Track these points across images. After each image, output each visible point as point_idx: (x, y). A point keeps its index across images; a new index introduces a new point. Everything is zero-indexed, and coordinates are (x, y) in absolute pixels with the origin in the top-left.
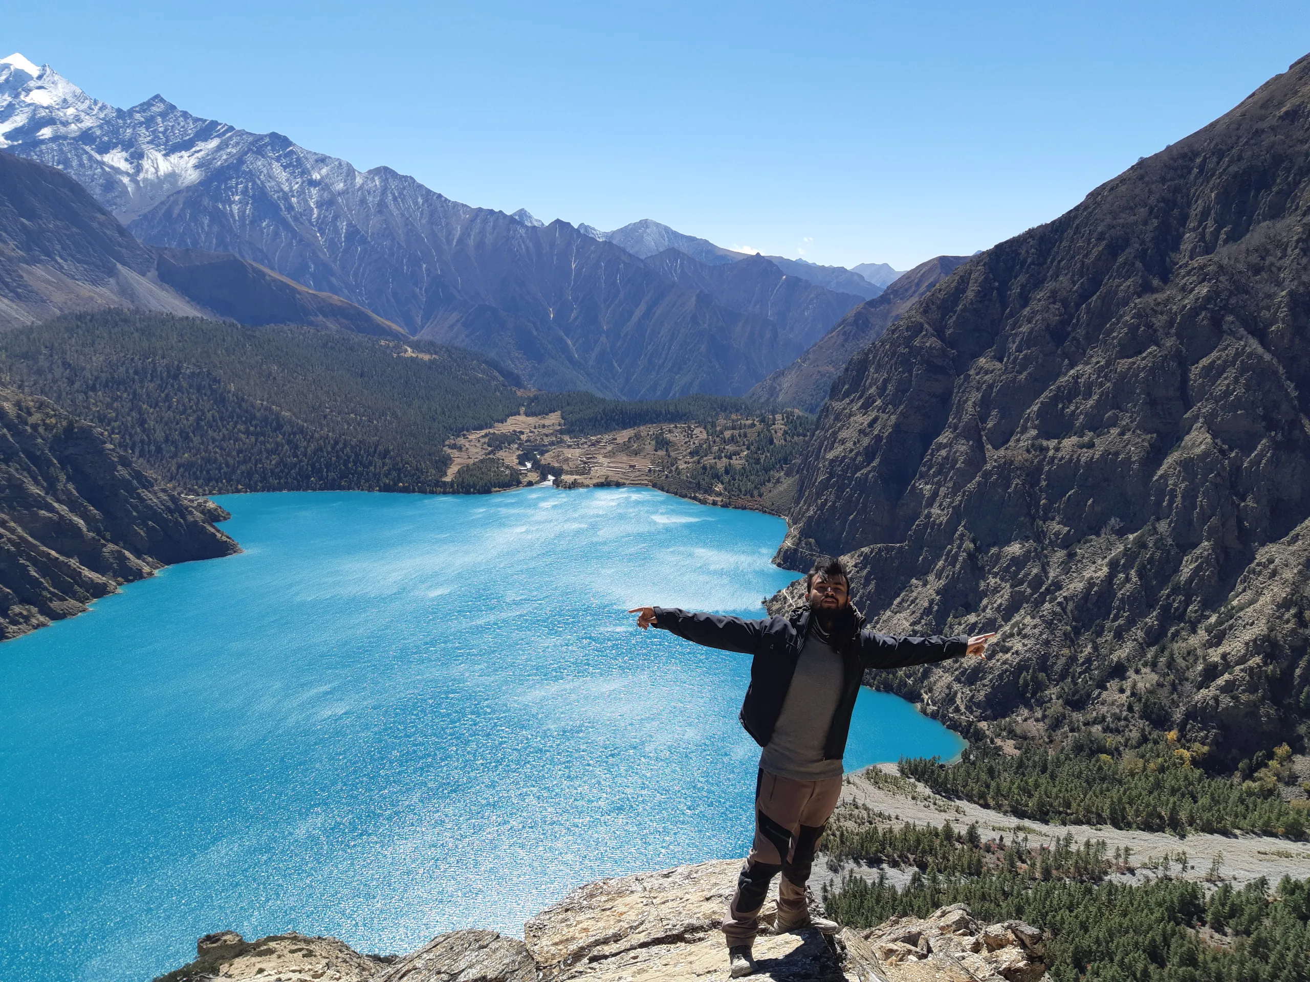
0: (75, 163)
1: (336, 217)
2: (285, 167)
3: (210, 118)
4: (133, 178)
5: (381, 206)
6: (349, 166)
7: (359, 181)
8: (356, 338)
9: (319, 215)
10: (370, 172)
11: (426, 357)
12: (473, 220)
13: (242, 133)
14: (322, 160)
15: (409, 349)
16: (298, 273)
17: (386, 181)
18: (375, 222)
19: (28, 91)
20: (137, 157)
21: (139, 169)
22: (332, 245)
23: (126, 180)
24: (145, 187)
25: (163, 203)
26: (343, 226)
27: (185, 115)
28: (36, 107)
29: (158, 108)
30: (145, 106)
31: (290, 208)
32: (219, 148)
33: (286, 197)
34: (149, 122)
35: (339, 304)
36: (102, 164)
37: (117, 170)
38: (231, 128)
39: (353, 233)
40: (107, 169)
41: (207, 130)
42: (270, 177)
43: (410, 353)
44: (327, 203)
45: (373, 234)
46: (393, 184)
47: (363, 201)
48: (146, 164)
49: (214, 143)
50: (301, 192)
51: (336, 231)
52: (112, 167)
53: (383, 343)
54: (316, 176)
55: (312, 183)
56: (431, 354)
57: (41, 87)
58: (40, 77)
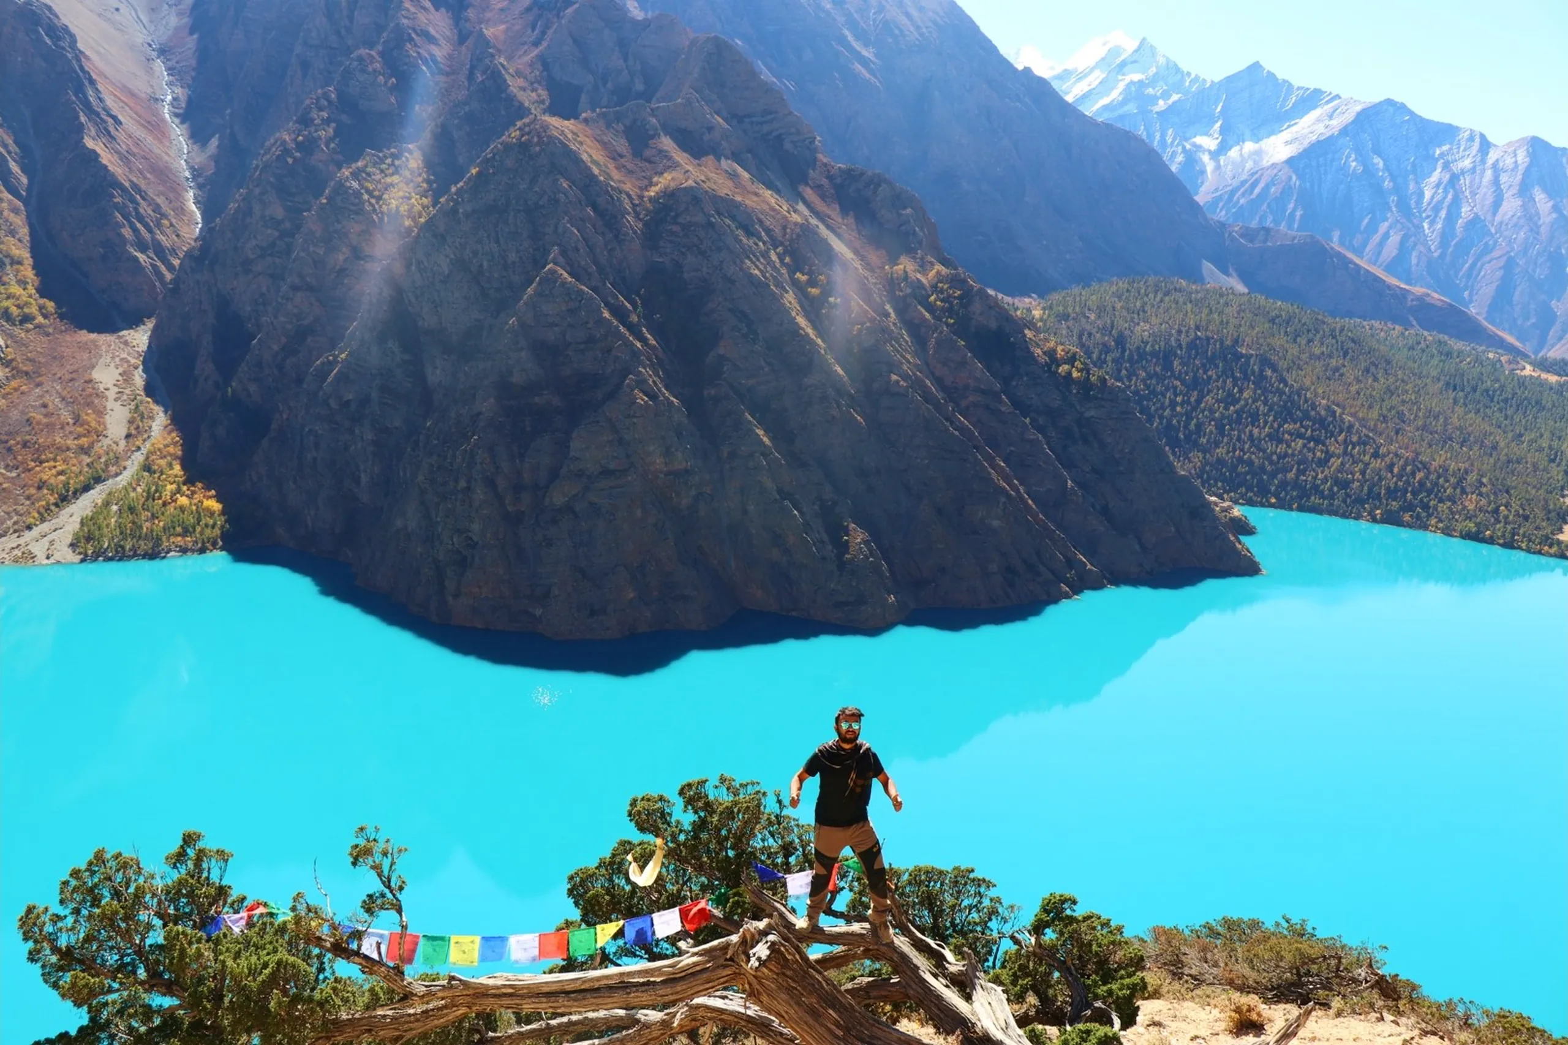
1: (1453, 202)
3: (1312, 86)
4: (1215, 159)
5: (1520, 188)
6: (1482, 136)
7: (1494, 155)
8: (1457, 345)
9: (1432, 197)
10: (1509, 144)
11: (1553, 379)
13: (1350, 103)
14: (1447, 132)
15: (1528, 367)
17: (1534, 155)
21: (1223, 148)
22: (1444, 238)
23: (1206, 158)
24: (1226, 165)
25: (1243, 183)
26: (1461, 213)
27: (1287, 85)
28: (1130, 84)
29: (1257, 76)
30: (1240, 77)
35: (1439, 304)
37: (1199, 147)
38: (1338, 97)
39: (1472, 222)
40: (1188, 147)
41: (1310, 101)
43: (1528, 370)
45: (1501, 223)
46: (1542, 159)
47: (1495, 182)
49: (1315, 115)
52: (1194, 145)
53: (1491, 355)
56: (1559, 375)
57: (1135, 62)
58: (1136, 51)
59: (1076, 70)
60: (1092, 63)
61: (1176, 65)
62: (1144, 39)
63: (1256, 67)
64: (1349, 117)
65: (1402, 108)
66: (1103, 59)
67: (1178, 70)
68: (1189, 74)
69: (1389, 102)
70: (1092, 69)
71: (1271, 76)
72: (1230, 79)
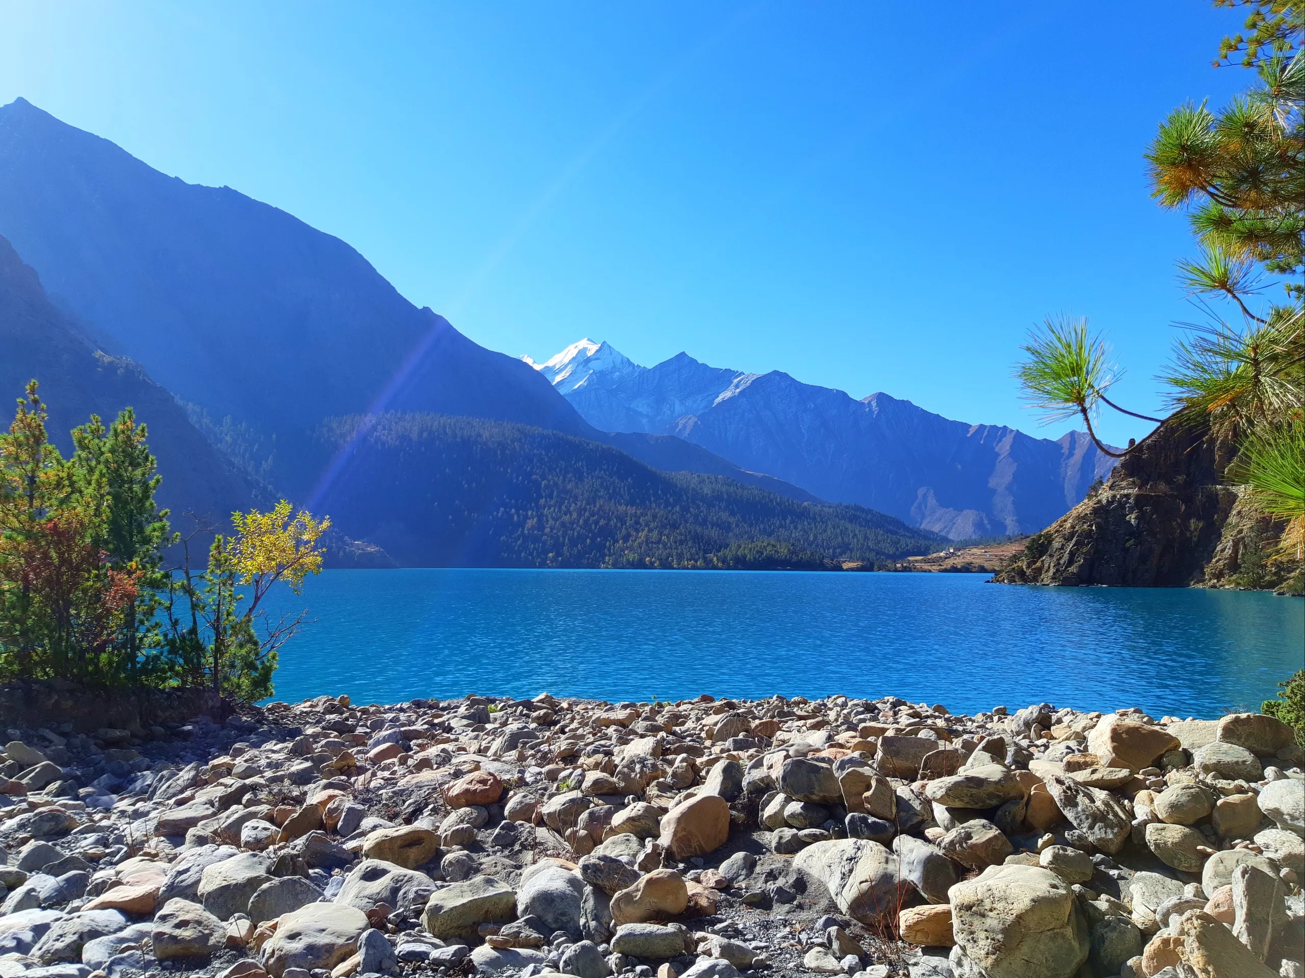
4: (652, 418)
6: (846, 395)
7: (853, 407)
9: (809, 439)
10: (865, 399)
14: (819, 392)
17: (882, 406)
20: (660, 402)
21: (658, 412)
23: (645, 420)
29: (682, 362)
36: (629, 411)
37: (639, 414)
38: (742, 373)
40: (631, 413)
46: (889, 408)
50: (795, 420)
52: (635, 411)
54: (811, 405)
55: (806, 411)
57: (597, 359)
58: (597, 351)
59: (554, 366)
60: (566, 361)
61: (628, 360)
62: (604, 342)
63: (683, 355)
64: (748, 384)
65: (785, 376)
66: (574, 358)
67: (630, 363)
68: (638, 366)
69: (776, 373)
70: (566, 366)
71: (693, 361)
72: (663, 365)
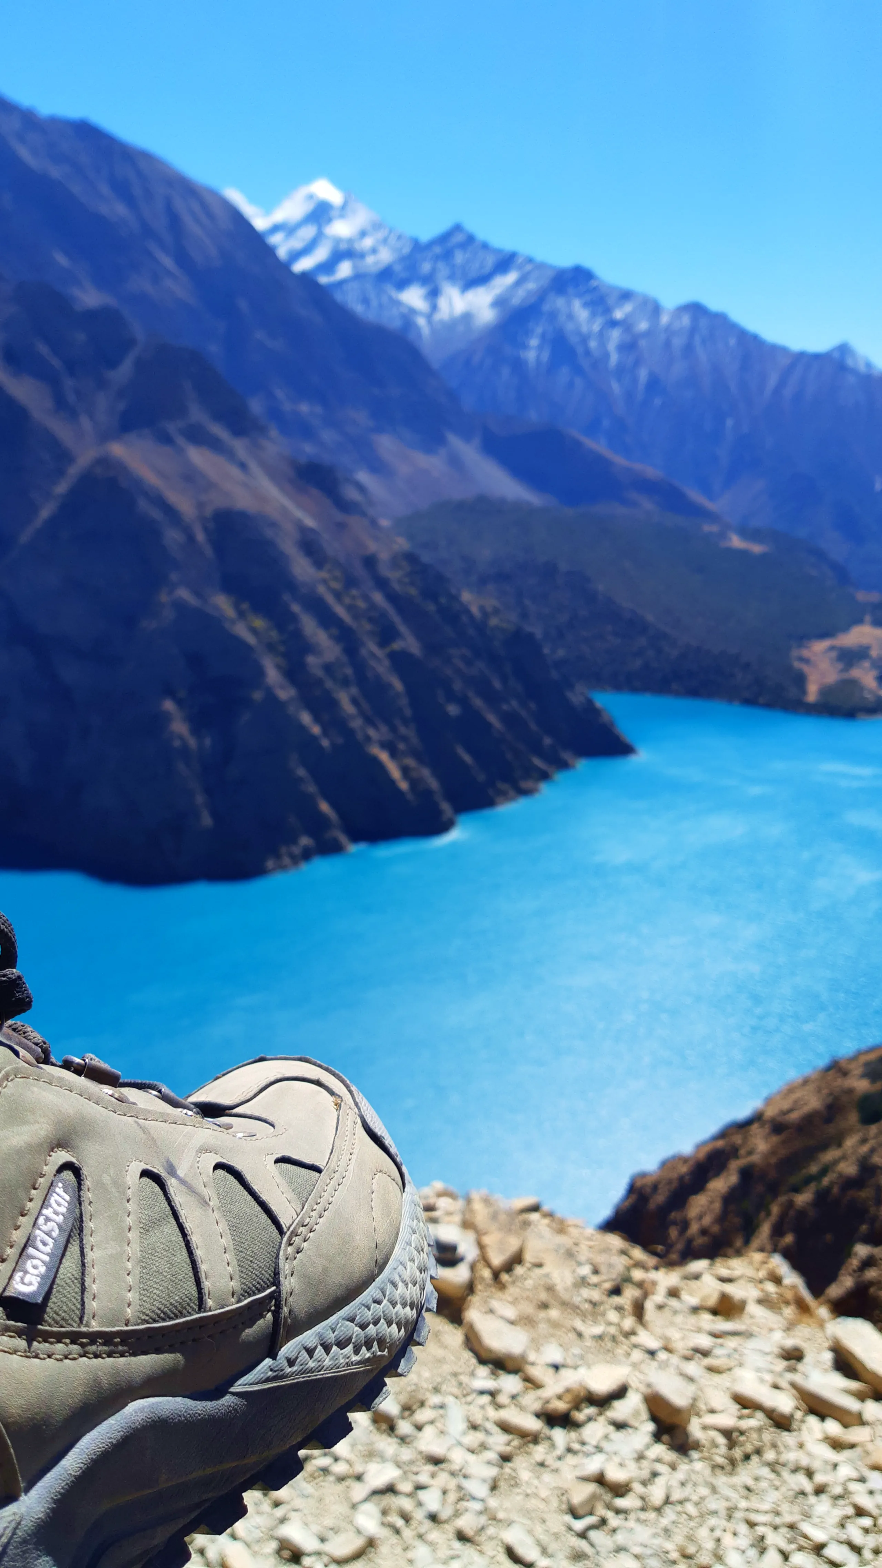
0: (374, 303)
1: (637, 363)
2: (585, 305)
3: (507, 248)
4: (429, 317)
5: (688, 349)
6: (655, 302)
7: (665, 319)
10: (678, 309)
11: (757, 549)
12: (792, 367)
13: (541, 266)
14: (626, 296)
15: (734, 537)
16: (592, 428)
17: (695, 320)
18: (679, 369)
19: (330, 220)
20: (434, 294)
22: (629, 396)
23: (421, 322)
24: (442, 329)
26: (643, 375)
27: (485, 246)
28: (338, 241)
29: (459, 238)
30: (444, 238)
31: (588, 353)
32: (518, 283)
33: (584, 339)
34: (447, 255)
36: (398, 303)
39: (654, 384)
40: (404, 309)
41: (505, 262)
42: (570, 317)
43: (736, 542)
44: (629, 346)
45: (674, 383)
46: (703, 323)
47: (668, 344)
48: (442, 303)
49: (511, 277)
50: (601, 334)
51: (635, 380)
52: (409, 307)
53: (706, 528)
54: (618, 314)
55: (614, 324)
56: (761, 545)
58: (342, 207)
59: (283, 223)
63: (459, 228)
65: (587, 273)
69: (577, 268)
70: (302, 223)
71: (472, 237)
72: (435, 240)
